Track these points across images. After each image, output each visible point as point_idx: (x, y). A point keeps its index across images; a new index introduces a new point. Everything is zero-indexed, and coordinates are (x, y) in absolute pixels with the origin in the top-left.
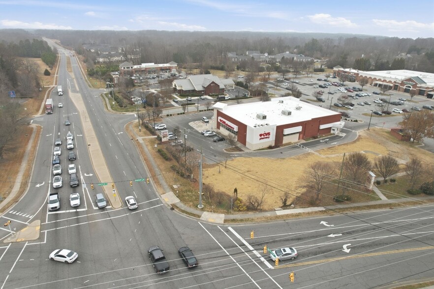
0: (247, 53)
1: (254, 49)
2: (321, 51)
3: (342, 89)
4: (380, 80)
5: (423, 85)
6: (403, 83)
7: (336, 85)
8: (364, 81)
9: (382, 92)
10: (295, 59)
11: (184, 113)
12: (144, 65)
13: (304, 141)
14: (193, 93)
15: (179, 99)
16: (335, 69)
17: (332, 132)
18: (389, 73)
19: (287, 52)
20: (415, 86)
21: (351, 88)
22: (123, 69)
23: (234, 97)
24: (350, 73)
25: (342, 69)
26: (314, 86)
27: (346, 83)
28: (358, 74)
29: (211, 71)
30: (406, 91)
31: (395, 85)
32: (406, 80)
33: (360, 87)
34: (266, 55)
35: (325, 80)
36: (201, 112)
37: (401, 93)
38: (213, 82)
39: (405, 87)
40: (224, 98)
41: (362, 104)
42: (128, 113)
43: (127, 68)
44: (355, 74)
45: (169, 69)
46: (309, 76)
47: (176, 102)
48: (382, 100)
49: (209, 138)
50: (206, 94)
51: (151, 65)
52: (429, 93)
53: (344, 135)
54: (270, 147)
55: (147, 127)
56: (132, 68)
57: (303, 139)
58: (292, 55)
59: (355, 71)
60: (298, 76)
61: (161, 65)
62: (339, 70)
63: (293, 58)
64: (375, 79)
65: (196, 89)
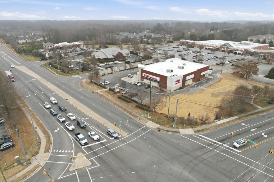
0: (121, 33)
1: (124, 31)
2: (164, 30)
3: (190, 52)
4: (208, 46)
5: (231, 48)
6: (221, 47)
7: (185, 50)
8: (201, 47)
9: (212, 52)
10: (153, 36)
11: (112, 73)
12: (61, 44)
13: (195, 83)
14: (107, 60)
15: (101, 65)
16: (181, 41)
17: (206, 76)
18: (210, 42)
19: (145, 32)
20: (227, 48)
21: (195, 51)
22: (47, 47)
23: (134, 61)
24: (190, 42)
25: (185, 41)
26: (174, 51)
27: (190, 48)
28: (195, 43)
29: (107, 46)
30: (224, 51)
31: (217, 48)
32: (223, 45)
33: (200, 50)
34: (135, 34)
35: (178, 48)
36: (122, 72)
37: (221, 52)
38: (119, 53)
39: (222, 49)
40: (129, 61)
41: (207, 60)
42: (73, 76)
43: (50, 46)
44: (193, 43)
45: (78, 46)
46: (167, 45)
47: (100, 66)
48: (215, 57)
49: (142, 87)
50: (115, 60)
51: (66, 44)
52: (235, 52)
53: (212, 77)
54: (180, 88)
55: (96, 84)
56: (53, 46)
57: (194, 82)
58: (150, 34)
59: (193, 41)
60: (161, 46)
61: (72, 43)
62: (183, 41)
63: (151, 35)
64: (205, 45)
65: (109, 57)
